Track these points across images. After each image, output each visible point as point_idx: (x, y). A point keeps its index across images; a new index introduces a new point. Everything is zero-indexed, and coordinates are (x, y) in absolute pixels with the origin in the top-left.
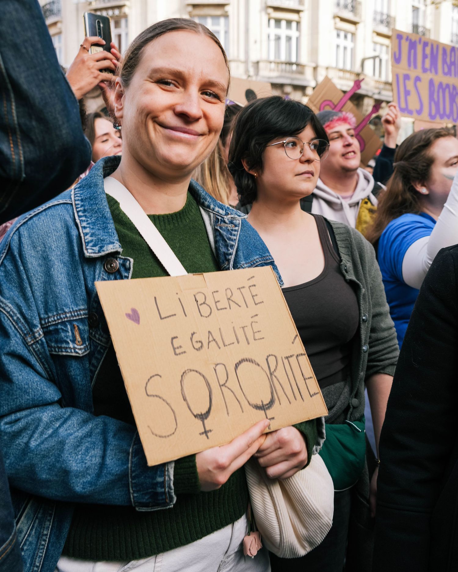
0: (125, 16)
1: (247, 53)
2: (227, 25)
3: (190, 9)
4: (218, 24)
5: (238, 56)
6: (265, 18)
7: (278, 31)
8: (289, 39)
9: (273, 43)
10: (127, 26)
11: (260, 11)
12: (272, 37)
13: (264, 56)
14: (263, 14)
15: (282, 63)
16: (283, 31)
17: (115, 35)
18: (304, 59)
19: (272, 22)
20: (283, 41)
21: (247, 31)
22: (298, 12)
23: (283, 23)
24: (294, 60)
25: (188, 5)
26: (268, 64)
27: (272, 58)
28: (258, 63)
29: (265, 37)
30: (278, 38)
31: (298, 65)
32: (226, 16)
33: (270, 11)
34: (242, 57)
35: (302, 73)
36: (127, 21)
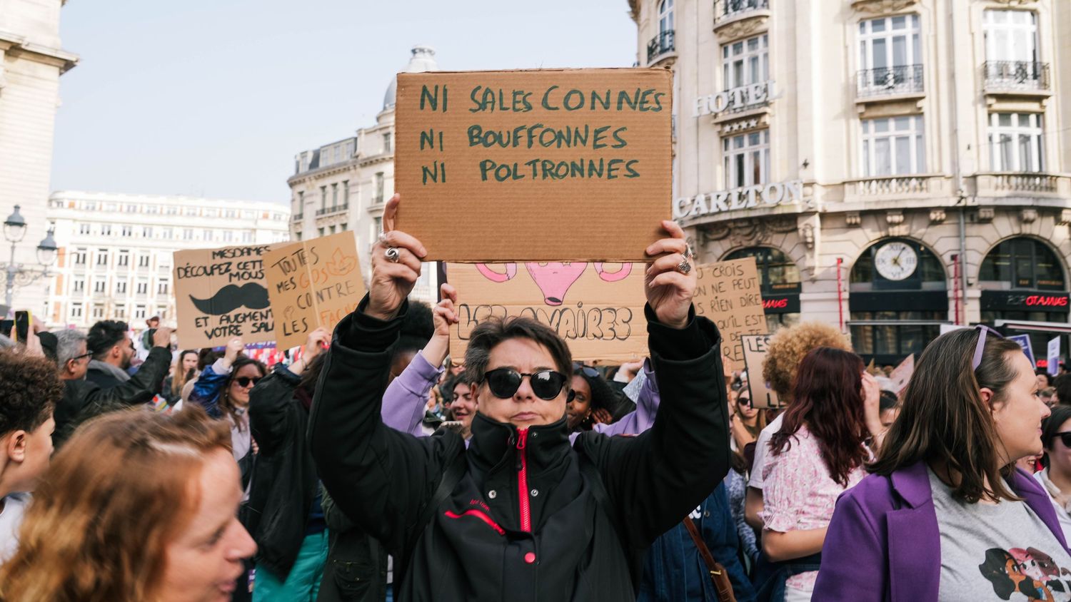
0: (766, 128)
1: (955, 164)
2: (921, 128)
3: (862, 109)
4: (907, 128)
5: (940, 170)
6: (983, 112)
7: (1006, 130)
8: (1025, 139)
9: (997, 148)
10: (767, 141)
11: (975, 104)
12: (996, 139)
13: (985, 167)
14: (979, 106)
15: (1016, 176)
16: (1015, 128)
17: (750, 154)
18: (1053, 167)
19: (995, 117)
20: (1015, 143)
21: (954, 132)
22: (1039, 99)
23: (1015, 117)
24: (1035, 169)
25: (859, 104)
26: (994, 179)
27: (998, 169)
28: (975, 177)
29: (984, 140)
30: (1006, 140)
31: (1042, 176)
32: (919, 114)
33: (991, 101)
34: (947, 171)
35: (1051, 189)
36: (767, 134)
